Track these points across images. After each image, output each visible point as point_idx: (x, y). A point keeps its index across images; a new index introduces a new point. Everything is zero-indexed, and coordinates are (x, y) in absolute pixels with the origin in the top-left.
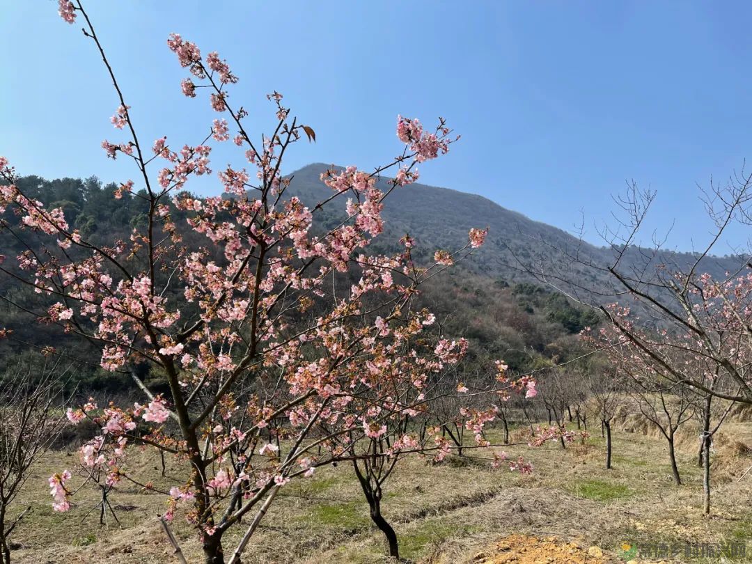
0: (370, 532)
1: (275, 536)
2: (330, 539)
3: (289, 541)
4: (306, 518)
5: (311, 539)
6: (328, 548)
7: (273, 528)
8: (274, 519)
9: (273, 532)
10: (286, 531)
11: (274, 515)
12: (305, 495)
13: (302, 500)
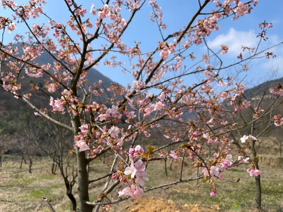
0: (57, 201)
1: (11, 205)
2: (39, 205)
3: (19, 207)
4: (26, 196)
5: (30, 206)
6: (40, 209)
7: (9, 202)
8: (9, 197)
9: (10, 203)
10: (16, 202)
11: (8, 195)
12: (22, 186)
13: (21, 188)
